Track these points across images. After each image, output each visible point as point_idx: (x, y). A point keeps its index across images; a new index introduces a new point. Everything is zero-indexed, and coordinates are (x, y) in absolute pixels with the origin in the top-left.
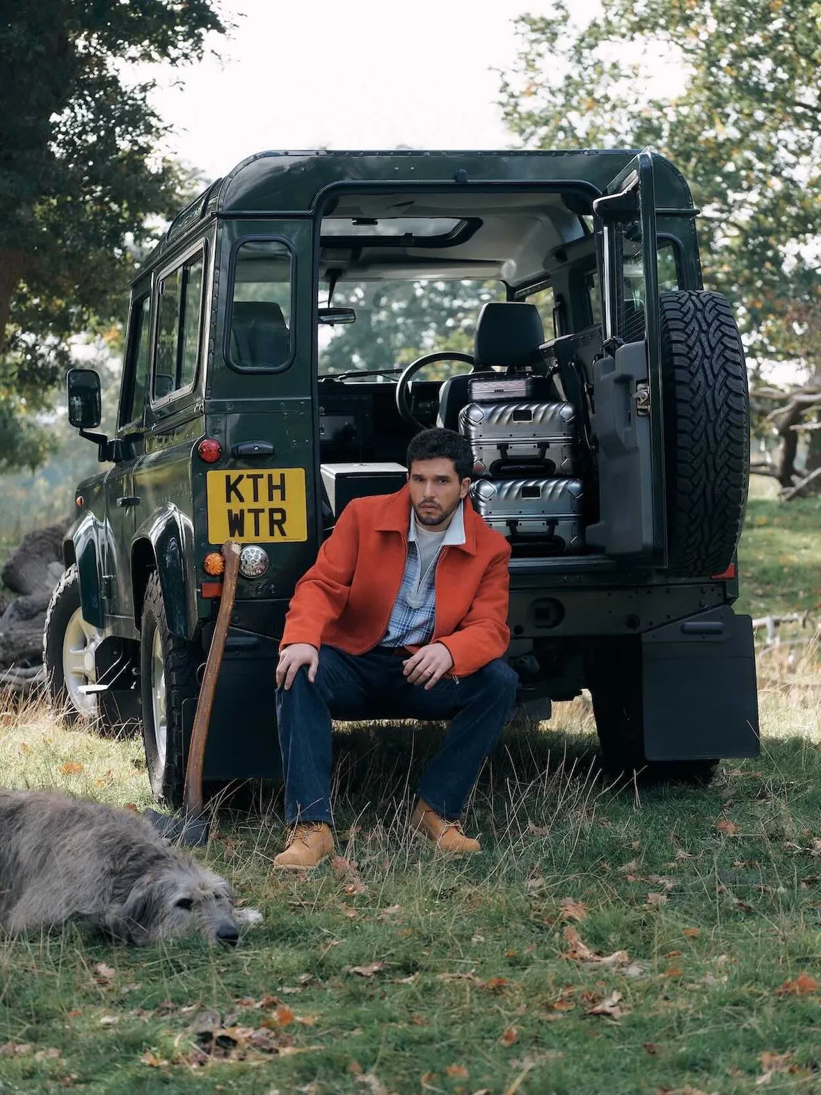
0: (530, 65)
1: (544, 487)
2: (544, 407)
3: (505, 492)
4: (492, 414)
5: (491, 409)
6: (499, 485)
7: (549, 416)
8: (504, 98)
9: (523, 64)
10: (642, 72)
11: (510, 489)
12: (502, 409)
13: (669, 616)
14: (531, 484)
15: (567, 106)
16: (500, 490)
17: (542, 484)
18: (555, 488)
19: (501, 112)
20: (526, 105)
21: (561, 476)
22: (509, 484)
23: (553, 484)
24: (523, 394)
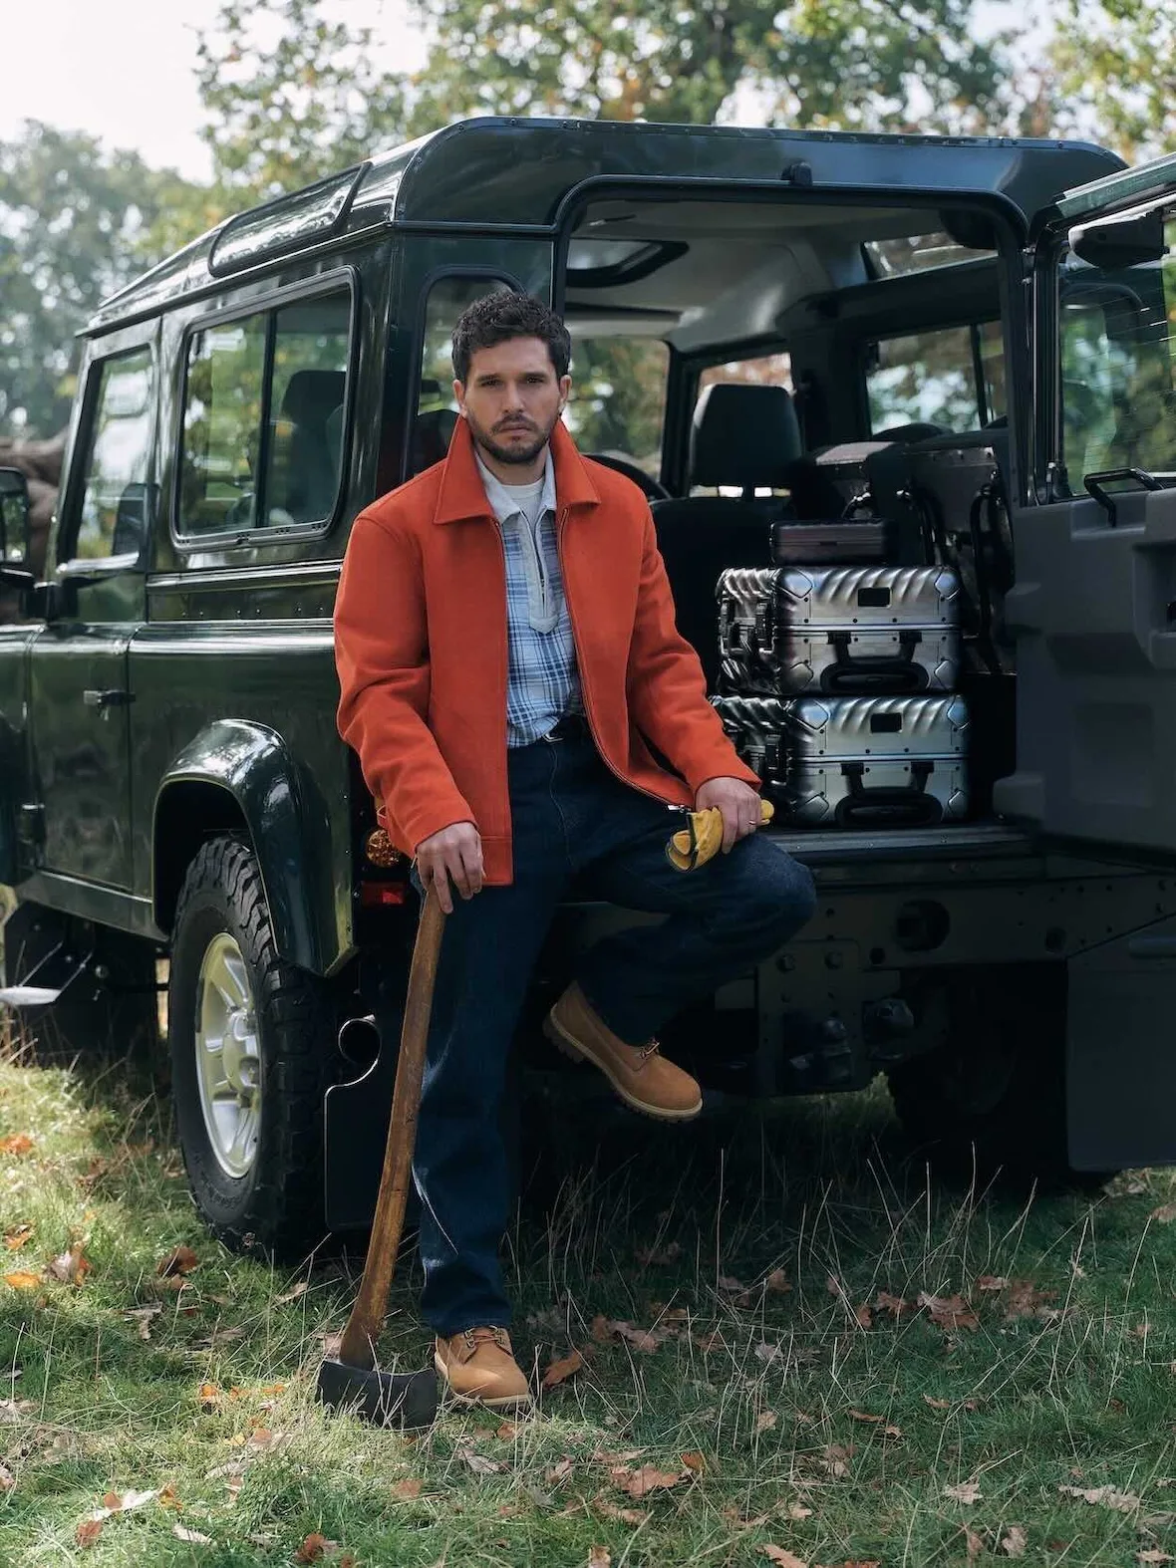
0: (235, 23)
1: (907, 710)
2: (909, 575)
3: (844, 718)
4: (826, 583)
5: (825, 575)
6: (833, 705)
7: (917, 590)
8: (201, 63)
9: (225, 21)
10: (374, 37)
11: (852, 713)
12: (842, 575)
13: (1110, 930)
14: (885, 706)
15: (281, 77)
16: (835, 714)
17: (902, 706)
18: (924, 713)
19: (197, 82)
20: (229, 74)
21: (934, 694)
22: (850, 705)
23: (920, 705)
24: (878, 551)
